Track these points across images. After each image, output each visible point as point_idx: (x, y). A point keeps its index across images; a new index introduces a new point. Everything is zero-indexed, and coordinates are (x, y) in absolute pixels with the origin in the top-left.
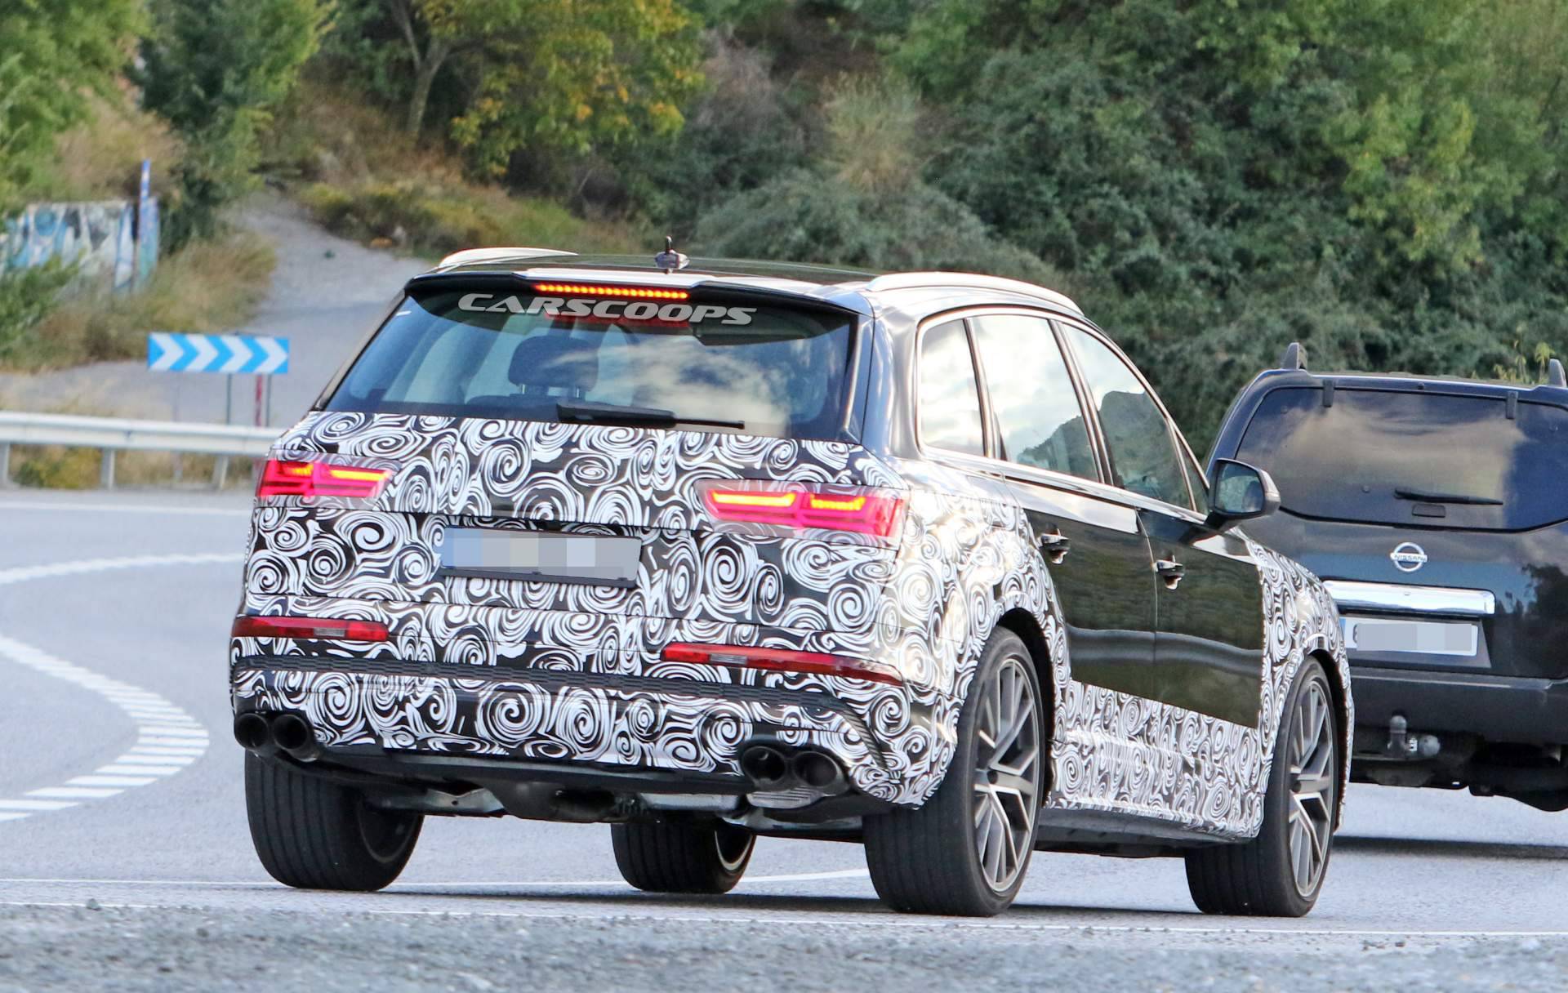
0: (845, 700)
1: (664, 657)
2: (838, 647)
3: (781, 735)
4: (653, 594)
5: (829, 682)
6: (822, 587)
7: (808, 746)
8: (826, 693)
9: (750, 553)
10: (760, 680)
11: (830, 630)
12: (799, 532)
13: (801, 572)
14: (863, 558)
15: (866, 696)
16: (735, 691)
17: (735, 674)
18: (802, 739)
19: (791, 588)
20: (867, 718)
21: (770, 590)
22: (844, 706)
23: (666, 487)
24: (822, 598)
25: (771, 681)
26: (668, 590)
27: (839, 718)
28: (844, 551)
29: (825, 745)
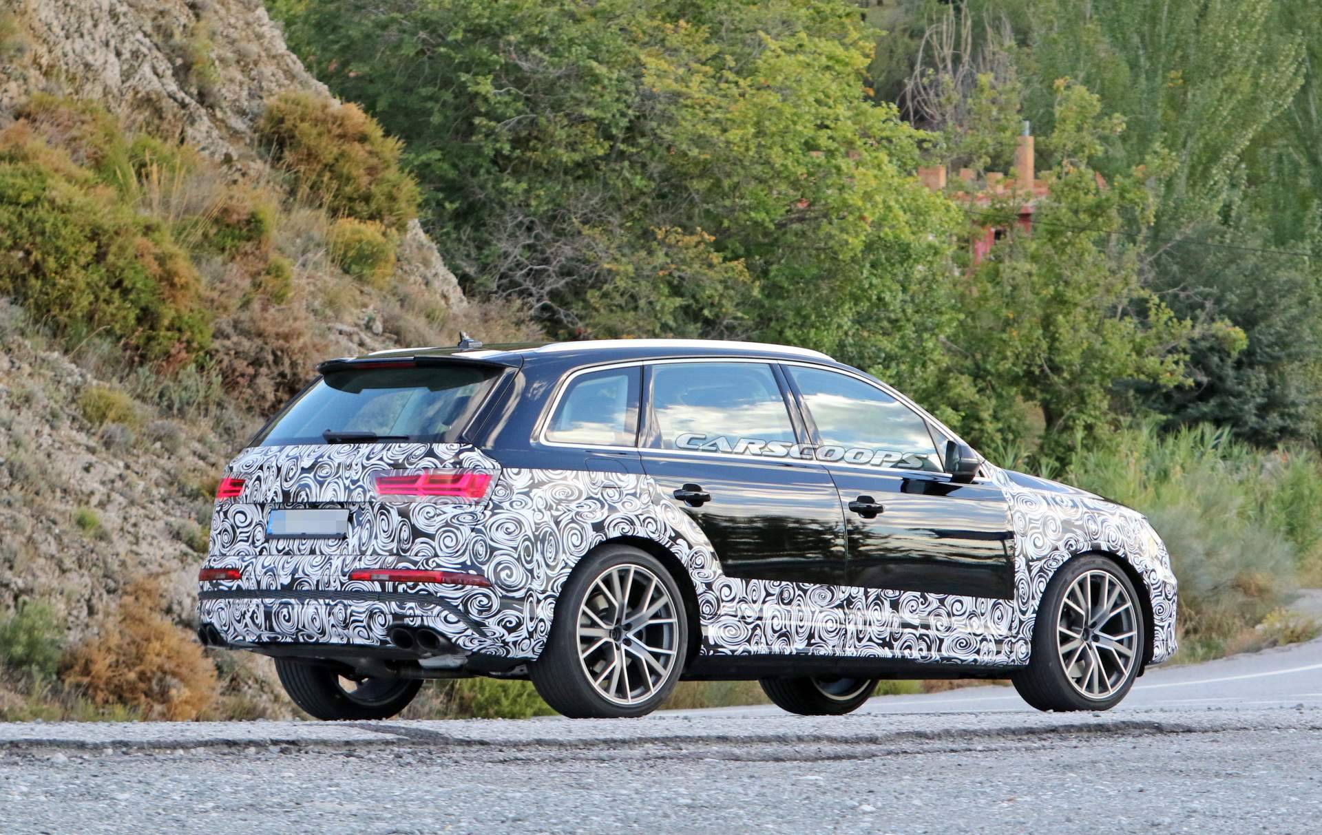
0: (442, 598)
1: (350, 578)
2: (439, 566)
3: (407, 621)
4: (353, 541)
5: (431, 587)
6: (431, 531)
7: (422, 626)
8: (430, 594)
9: (394, 513)
10: (395, 588)
11: (436, 555)
12: (418, 499)
13: (420, 522)
14: (458, 511)
15: (459, 594)
16: (382, 596)
17: (383, 586)
18: (418, 622)
19: (416, 533)
20: (461, 607)
21: (405, 534)
22: (443, 602)
23: (356, 478)
24: (432, 537)
25: (401, 588)
26: (360, 539)
27: (438, 608)
28: (445, 508)
29: (431, 625)
